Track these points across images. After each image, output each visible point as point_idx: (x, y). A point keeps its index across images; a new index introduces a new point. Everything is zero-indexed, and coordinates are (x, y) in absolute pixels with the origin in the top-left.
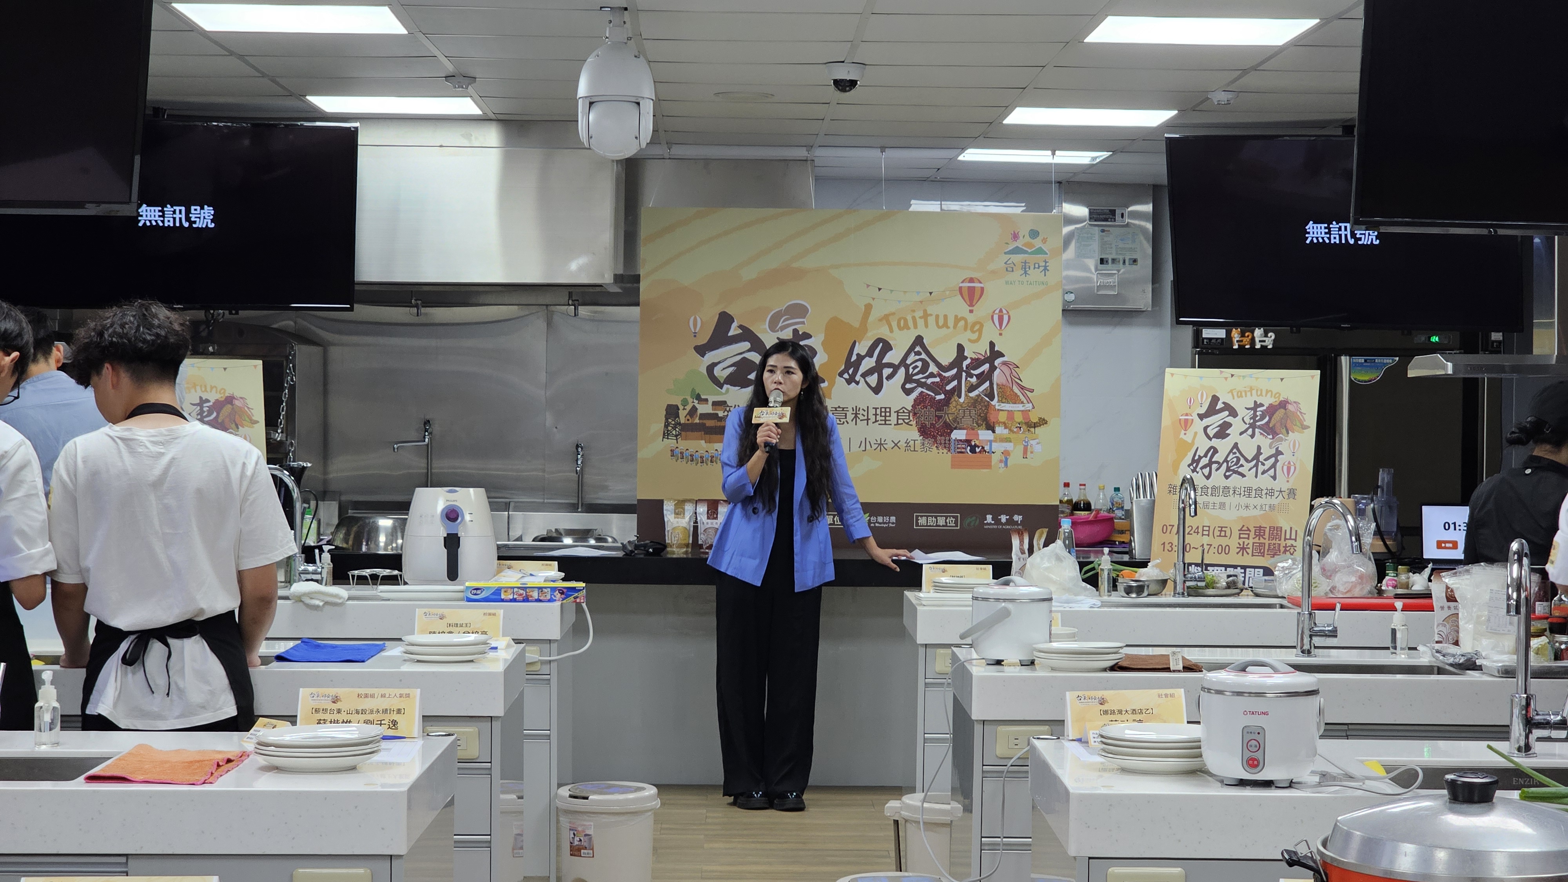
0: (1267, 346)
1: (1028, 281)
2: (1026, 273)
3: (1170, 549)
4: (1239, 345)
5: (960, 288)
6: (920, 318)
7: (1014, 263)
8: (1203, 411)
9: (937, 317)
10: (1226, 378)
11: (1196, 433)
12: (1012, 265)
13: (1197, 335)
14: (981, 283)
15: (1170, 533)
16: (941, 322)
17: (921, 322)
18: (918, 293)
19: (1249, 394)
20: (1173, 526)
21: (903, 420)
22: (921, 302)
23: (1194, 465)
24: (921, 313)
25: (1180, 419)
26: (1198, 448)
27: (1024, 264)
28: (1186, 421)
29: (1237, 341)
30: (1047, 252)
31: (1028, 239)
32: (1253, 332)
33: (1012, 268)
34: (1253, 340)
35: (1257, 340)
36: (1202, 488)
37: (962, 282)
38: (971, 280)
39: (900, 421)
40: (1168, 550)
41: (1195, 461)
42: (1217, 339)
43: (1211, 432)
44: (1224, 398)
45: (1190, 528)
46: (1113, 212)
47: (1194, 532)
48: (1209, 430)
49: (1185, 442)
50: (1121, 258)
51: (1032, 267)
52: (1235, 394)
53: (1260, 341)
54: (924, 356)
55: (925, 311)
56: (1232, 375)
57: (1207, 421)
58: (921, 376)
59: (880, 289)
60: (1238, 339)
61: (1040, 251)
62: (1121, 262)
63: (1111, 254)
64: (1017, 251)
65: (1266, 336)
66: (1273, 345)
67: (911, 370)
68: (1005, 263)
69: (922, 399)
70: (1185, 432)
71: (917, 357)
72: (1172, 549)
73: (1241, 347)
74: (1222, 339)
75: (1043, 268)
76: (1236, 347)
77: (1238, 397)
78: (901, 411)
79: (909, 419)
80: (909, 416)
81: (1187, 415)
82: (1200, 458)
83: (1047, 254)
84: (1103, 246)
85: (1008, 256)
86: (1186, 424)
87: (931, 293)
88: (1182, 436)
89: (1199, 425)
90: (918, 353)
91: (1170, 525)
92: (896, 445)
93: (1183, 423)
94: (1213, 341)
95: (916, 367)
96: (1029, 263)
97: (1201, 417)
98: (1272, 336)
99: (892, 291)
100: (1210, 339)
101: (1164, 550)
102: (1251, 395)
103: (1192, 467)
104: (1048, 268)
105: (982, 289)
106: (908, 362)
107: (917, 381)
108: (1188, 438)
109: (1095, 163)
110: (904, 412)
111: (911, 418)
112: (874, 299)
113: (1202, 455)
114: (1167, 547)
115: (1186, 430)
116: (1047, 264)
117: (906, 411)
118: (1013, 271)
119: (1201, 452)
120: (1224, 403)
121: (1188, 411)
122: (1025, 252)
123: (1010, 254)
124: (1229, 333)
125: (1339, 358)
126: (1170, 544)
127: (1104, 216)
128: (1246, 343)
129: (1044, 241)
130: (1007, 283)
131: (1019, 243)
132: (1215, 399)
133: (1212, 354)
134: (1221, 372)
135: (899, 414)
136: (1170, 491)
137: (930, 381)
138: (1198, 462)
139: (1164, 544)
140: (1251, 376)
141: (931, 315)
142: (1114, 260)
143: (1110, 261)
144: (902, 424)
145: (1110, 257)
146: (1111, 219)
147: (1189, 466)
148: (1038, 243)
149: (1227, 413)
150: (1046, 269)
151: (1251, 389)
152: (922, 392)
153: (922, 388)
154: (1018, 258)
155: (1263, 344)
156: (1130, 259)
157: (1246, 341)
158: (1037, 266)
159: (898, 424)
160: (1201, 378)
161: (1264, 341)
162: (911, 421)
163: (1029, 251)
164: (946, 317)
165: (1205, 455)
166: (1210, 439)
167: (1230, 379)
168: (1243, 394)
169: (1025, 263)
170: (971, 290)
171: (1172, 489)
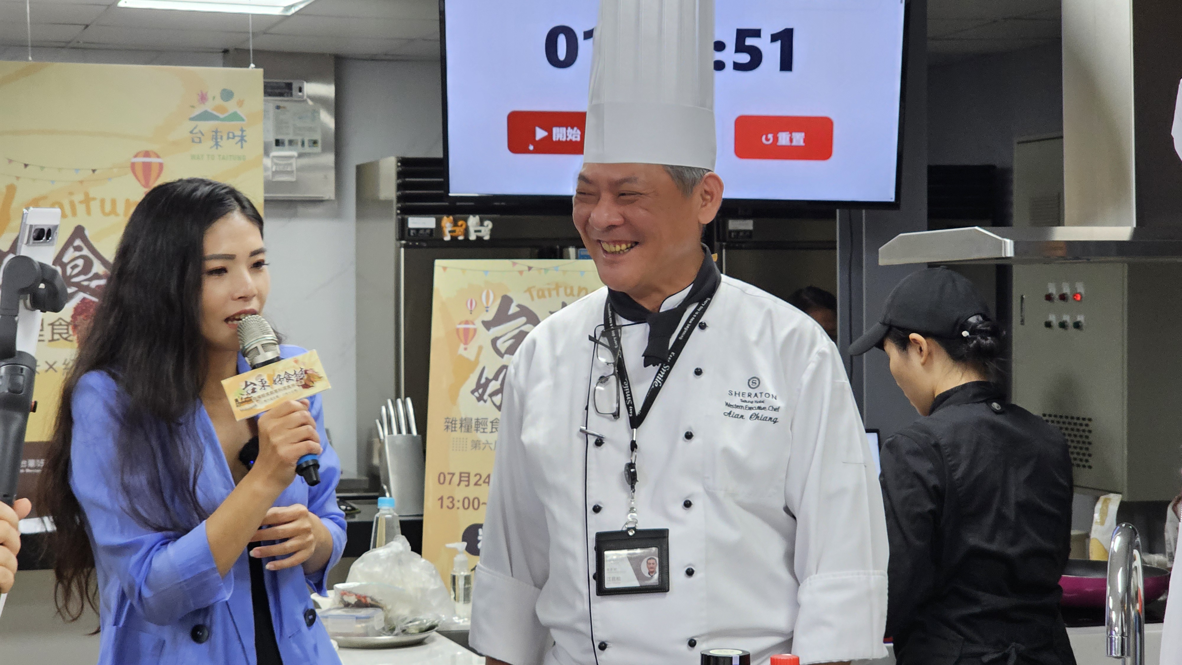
0: (484, 237)
1: (219, 156)
2: (217, 144)
3: (451, 505)
4: (452, 237)
5: (133, 165)
6: (81, 202)
7: (202, 133)
8: (489, 316)
9: (103, 201)
10: (521, 272)
11: (480, 348)
12: (199, 135)
13: (402, 225)
14: (158, 157)
15: (450, 483)
16: (108, 208)
17: (81, 209)
18: (77, 170)
19: (554, 293)
20: (453, 474)
21: (60, 334)
22: (81, 182)
23: (480, 391)
24: (80, 197)
25: (458, 330)
26: (484, 369)
27: (214, 134)
28: (466, 330)
29: (450, 232)
30: (244, 118)
31: (219, 101)
32: (466, 220)
33: (200, 138)
34: (466, 232)
35: (472, 230)
36: (492, 422)
37: (136, 156)
38: (147, 154)
39: (56, 337)
40: (448, 507)
41: (481, 386)
42: (425, 229)
43: (502, 346)
44: (519, 299)
45: (478, 477)
46: (289, 86)
47: (484, 482)
48: (499, 343)
49: (468, 360)
50: (299, 139)
51: (225, 137)
52: (535, 294)
53: (476, 231)
54: (86, 252)
55: (87, 195)
56: (530, 268)
57: (496, 331)
58: (82, 278)
59: (26, 165)
60: (450, 229)
61: (235, 117)
62: (300, 144)
63: (287, 134)
64: (205, 116)
65: (482, 224)
66: (491, 235)
67: (69, 271)
68: (191, 132)
69: (84, 308)
70: (466, 346)
71: (78, 254)
72: (453, 505)
73: (454, 239)
74: (431, 230)
75: (239, 138)
76: (447, 238)
77: (539, 297)
78: (57, 323)
79: (67, 333)
80: (67, 329)
81: (467, 322)
82: (488, 381)
83: (243, 120)
84: (279, 125)
85: (194, 123)
86: (467, 336)
87: (94, 171)
88: (461, 351)
89: (484, 337)
90: (78, 249)
91: (449, 474)
92: (51, 367)
93: (461, 333)
94: (421, 232)
95: (76, 266)
96: (220, 132)
97: (488, 325)
98: (488, 224)
99: (42, 168)
100: (418, 230)
101: (442, 507)
102: (558, 294)
103: (476, 394)
104: (245, 138)
105: (161, 165)
106: (66, 259)
107: (78, 285)
108: (469, 353)
109: (289, 13)
110: (60, 325)
111: (71, 332)
112: (18, 178)
113: (491, 377)
114: (447, 502)
115: (466, 343)
116: (244, 134)
117: (63, 323)
118: (200, 142)
119: (489, 373)
120: (519, 306)
121: (470, 317)
122: (216, 118)
123: (196, 120)
124: (438, 223)
125: (565, 250)
126: (451, 499)
127: (279, 91)
128: (460, 233)
129: (241, 103)
130: (193, 157)
131: (209, 106)
132: (506, 301)
133: (419, 247)
134: (514, 264)
135: (55, 327)
136: (447, 427)
137: (94, 284)
138: (485, 386)
139: (441, 499)
140: (556, 269)
141: (94, 199)
142: (291, 142)
143: (286, 143)
144: (58, 340)
145: (286, 138)
146: (288, 93)
147: (473, 392)
148: (231, 106)
149: (523, 319)
150: (242, 139)
151: (557, 287)
152: (84, 299)
153: (84, 292)
154: (206, 126)
155: (479, 234)
156: (310, 141)
157: (460, 231)
158: (231, 135)
159: (53, 340)
160: (486, 272)
161: (480, 231)
162: (70, 335)
163: (221, 116)
164: (114, 202)
165: (496, 378)
166: (501, 355)
167: (526, 273)
168: (546, 293)
169: (216, 132)
170: (147, 166)
171: (450, 424)
